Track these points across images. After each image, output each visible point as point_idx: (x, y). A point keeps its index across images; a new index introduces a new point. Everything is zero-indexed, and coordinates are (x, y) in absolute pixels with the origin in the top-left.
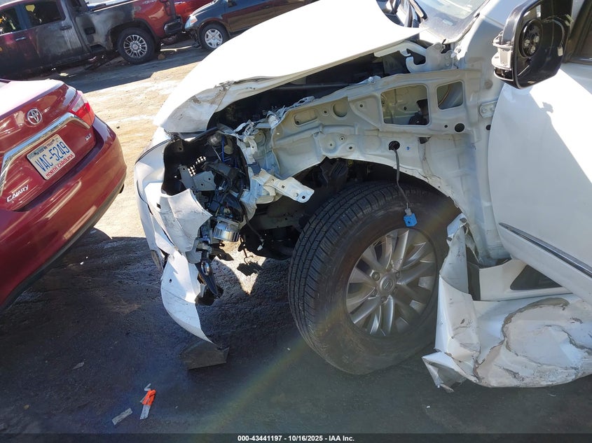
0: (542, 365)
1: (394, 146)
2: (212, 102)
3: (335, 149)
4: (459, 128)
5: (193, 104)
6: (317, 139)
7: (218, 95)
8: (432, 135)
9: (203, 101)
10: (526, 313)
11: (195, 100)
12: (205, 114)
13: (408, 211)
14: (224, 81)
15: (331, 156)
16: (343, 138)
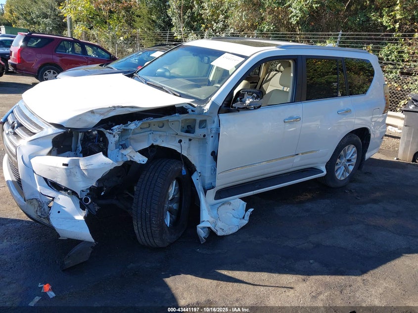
0: (229, 226)
1: (180, 141)
2: (101, 114)
3: (157, 141)
4: (204, 136)
5: (90, 114)
6: (151, 136)
7: (108, 111)
8: (194, 138)
9: (97, 113)
10: (221, 207)
11: (92, 112)
12: (96, 120)
13: (183, 168)
14: (116, 105)
15: (155, 144)
16: (160, 136)
